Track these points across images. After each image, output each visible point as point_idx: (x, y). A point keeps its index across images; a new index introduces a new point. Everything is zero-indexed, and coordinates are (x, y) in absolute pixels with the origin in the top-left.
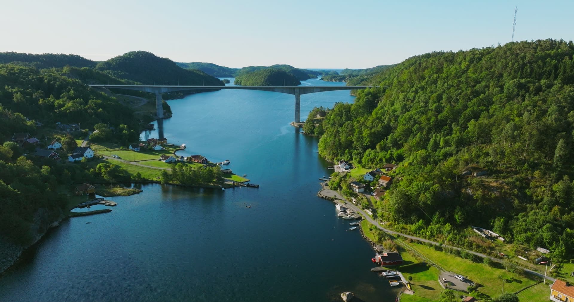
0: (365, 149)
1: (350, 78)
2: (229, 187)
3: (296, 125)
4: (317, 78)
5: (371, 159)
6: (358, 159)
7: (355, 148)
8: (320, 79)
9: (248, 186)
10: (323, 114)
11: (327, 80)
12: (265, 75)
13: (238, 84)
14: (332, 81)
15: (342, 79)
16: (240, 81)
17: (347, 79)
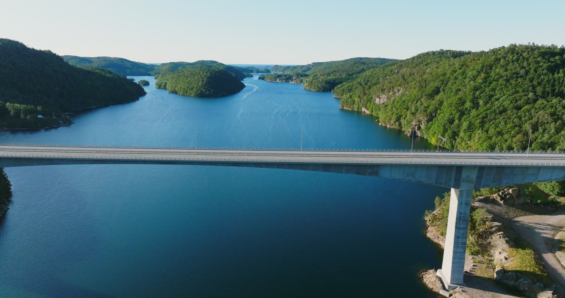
4: (252, 76)
11: (270, 80)
12: (202, 76)
13: (161, 88)
14: (276, 81)
15: (288, 79)
16: (164, 83)
17: (295, 79)
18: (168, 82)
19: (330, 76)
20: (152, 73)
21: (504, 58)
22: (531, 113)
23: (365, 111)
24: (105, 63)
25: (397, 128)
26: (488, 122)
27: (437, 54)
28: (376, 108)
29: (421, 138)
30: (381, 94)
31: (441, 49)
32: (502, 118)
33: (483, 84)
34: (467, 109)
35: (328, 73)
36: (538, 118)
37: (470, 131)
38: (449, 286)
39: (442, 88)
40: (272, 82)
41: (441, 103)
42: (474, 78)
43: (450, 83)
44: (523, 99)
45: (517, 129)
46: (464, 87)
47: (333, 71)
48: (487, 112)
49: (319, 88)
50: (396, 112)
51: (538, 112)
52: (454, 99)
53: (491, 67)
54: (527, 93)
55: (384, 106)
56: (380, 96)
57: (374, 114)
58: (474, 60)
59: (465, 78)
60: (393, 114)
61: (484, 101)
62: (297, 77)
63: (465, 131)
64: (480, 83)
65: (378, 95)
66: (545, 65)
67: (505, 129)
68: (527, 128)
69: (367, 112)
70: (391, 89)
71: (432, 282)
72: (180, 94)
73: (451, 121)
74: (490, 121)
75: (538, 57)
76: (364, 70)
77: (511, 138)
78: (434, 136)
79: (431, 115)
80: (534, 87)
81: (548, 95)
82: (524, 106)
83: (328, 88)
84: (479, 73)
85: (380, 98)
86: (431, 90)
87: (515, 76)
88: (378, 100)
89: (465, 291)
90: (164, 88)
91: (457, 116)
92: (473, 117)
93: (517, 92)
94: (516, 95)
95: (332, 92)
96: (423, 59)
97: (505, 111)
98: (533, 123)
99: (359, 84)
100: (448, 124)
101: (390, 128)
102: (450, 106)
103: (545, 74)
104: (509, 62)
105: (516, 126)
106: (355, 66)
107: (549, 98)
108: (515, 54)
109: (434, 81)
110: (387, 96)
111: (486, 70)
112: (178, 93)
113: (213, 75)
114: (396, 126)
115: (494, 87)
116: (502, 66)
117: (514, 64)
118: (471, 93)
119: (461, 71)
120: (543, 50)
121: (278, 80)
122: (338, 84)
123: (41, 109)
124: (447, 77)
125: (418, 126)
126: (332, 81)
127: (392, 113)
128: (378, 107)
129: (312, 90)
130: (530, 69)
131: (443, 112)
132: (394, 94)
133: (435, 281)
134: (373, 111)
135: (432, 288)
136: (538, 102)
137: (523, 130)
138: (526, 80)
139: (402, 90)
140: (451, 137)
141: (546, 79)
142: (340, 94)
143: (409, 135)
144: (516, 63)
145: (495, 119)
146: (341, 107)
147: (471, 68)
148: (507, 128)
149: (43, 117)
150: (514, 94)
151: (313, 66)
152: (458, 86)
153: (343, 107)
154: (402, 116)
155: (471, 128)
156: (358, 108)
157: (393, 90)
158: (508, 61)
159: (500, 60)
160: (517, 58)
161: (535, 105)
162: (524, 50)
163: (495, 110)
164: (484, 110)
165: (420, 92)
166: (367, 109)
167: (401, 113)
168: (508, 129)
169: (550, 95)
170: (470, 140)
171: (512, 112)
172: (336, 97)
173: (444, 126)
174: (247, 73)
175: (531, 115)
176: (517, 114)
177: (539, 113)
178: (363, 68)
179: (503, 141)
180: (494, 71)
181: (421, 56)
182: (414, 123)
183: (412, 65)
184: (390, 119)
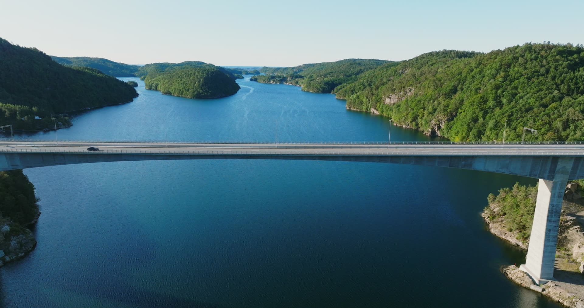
8: (251, 80)
12: (198, 76)
13: (152, 89)
14: (270, 83)
15: (282, 80)
16: (155, 84)
17: (289, 81)
18: (159, 83)
19: (327, 77)
20: (137, 74)
21: (522, 56)
22: (560, 110)
23: (374, 112)
24: (85, 63)
25: (413, 128)
26: (515, 120)
27: (441, 54)
28: (387, 108)
29: (441, 137)
30: (391, 94)
31: (444, 50)
32: (529, 116)
33: (504, 82)
34: (490, 107)
35: (325, 74)
36: (568, 115)
37: (497, 130)
38: (540, 281)
39: (459, 86)
40: (265, 83)
41: (462, 102)
42: (494, 77)
43: (467, 82)
44: (549, 96)
45: (547, 126)
46: (484, 86)
47: (330, 72)
48: (512, 110)
49: (318, 89)
50: (412, 112)
51: (566, 109)
52: (476, 98)
53: (509, 65)
54: (552, 91)
55: (395, 106)
56: (391, 97)
57: (384, 114)
58: (490, 58)
59: (483, 77)
60: (409, 114)
61: (507, 100)
62: (292, 79)
63: (491, 130)
64: (501, 82)
65: (388, 95)
66: (565, 64)
67: (535, 127)
68: (557, 125)
69: (377, 113)
70: (402, 89)
71: (519, 277)
72: (175, 95)
73: (476, 120)
74: (517, 119)
75: (556, 56)
76: (362, 72)
77: (542, 136)
78: (457, 135)
79: (451, 114)
80: (557, 86)
81: (573, 93)
82: (550, 104)
83: (328, 89)
84: (498, 71)
85: (390, 98)
86: (448, 89)
87: (536, 74)
88: (388, 100)
89: (558, 285)
90: (155, 90)
91: (481, 115)
92: (499, 116)
93: (541, 90)
94: (541, 93)
95: (331, 93)
96: (427, 59)
97: (530, 109)
98: (564, 120)
99: (362, 84)
100: (472, 122)
101: (406, 128)
102: (472, 104)
103: (567, 73)
104: (527, 61)
105: (546, 123)
106: (352, 67)
107: (575, 95)
108: (533, 53)
109: (449, 80)
110: (398, 96)
111: (505, 69)
112: (172, 94)
113: (209, 75)
114: (413, 126)
115: (516, 86)
116: (521, 65)
117: (532, 63)
118: (493, 92)
119: (478, 70)
120: (560, 49)
121: (272, 82)
122: (337, 85)
123: (37, 110)
124: (463, 76)
125: (438, 125)
126: (330, 82)
127: (407, 112)
128: (389, 107)
129: (311, 91)
130: (550, 67)
131: (464, 111)
132: (405, 94)
133: (523, 276)
134: (383, 111)
135: (521, 284)
136: (564, 100)
137: (553, 128)
138: (547, 77)
139: (414, 90)
140: (476, 136)
141: (568, 77)
142: (342, 95)
143: (428, 135)
144: (534, 61)
145: (522, 117)
146: (348, 108)
147: (488, 66)
148: (536, 125)
149: (41, 118)
150: (538, 92)
151: (304, 68)
152: (478, 84)
153: (350, 108)
154: (418, 115)
155: (497, 126)
156: (367, 109)
157: (404, 90)
158: (526, 59)
159: (518, 58)
160: (535, 57)
161: (562, 103)
162: (541, 48)
163: (521, 108)
164: (509, 108)
165: (436, 91)
166: (376, 110)
167: (418, 113)
168: (537, 127)
169: (575, 93)
170: (497, 139)
171: (539, 110)
172: (338, 98)
173: (468, 125)
174: (237, 75)
175: (560, 113)
176: (544, 111)
177: (568, 110)
178: (361, 69)
179: (533, 138)
180: (513, 69)
181: (425, 56)
182: (433, 122)
183: (417, 65)
184: (406, 119)
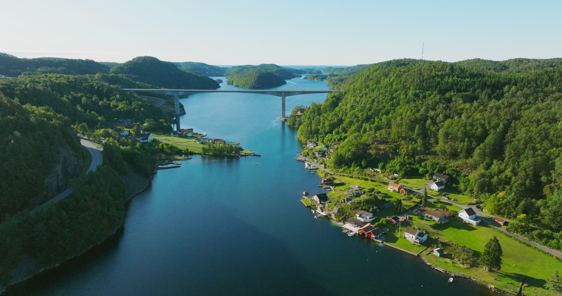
0: (326, 134)
1: (331, 77)
2: (242, 156)
3: (282, 119)
4: (301, 76)
5: (329, 140)
6: (321, 141)
7: (321, 134)
8: (304, 78)
9: (254, 155)
10: (302, 111)
11: (310, 79)
13: (230, 84)
15: (323, 78)
17: (328, 79)
18: (234, 80)
20: (225, 75)
24: (190, 67)
90: (232, 84)
112: (240, 87)
121: (316, 79)
174: (297, 74)
